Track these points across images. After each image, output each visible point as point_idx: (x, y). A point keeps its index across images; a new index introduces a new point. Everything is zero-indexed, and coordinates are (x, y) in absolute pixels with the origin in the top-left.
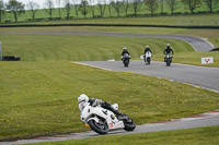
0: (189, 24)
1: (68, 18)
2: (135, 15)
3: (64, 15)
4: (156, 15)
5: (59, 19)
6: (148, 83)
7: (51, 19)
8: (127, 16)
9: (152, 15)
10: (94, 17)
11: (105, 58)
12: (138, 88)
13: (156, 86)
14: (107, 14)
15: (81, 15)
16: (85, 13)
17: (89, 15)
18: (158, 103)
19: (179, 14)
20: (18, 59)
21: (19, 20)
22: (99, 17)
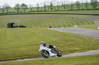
0: (93, 13)
1: (45, 11)
2: (72, 10)
3: (43, 10)
4: (80, 10)
5: (42, 11)
6: (76, 37)
7: (38, 11)
8: (69, 10)
9: (78, 10)
10: (55, 11)
11: (60, 27)
12: (73, 39)
13: (80, 38)
14: (60, 9)
15: (50, 10)
16: (52, 9)
17: (54, 10)
18: (80, 45)
19: (89, 9)
20: (25, 27)
21: (25, 11)
22: (57, 10)
